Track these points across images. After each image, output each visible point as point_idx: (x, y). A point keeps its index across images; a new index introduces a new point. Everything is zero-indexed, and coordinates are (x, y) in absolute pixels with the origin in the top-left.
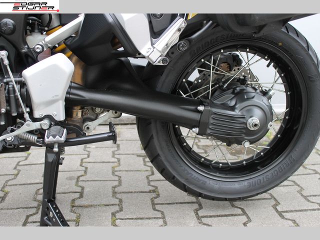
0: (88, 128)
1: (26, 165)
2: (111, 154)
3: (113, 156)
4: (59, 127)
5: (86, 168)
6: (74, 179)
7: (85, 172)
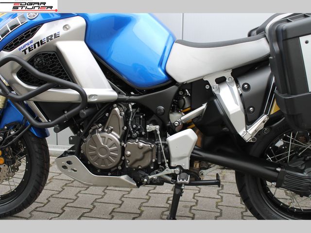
0: (202, 174)
1: (154, 193)
2: (216, 192)
3: (218, 194)
4: (185, 174)
5: (197, 201)
6: (188, 208)
7: (197, 203)
